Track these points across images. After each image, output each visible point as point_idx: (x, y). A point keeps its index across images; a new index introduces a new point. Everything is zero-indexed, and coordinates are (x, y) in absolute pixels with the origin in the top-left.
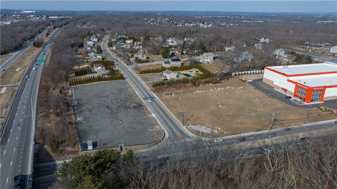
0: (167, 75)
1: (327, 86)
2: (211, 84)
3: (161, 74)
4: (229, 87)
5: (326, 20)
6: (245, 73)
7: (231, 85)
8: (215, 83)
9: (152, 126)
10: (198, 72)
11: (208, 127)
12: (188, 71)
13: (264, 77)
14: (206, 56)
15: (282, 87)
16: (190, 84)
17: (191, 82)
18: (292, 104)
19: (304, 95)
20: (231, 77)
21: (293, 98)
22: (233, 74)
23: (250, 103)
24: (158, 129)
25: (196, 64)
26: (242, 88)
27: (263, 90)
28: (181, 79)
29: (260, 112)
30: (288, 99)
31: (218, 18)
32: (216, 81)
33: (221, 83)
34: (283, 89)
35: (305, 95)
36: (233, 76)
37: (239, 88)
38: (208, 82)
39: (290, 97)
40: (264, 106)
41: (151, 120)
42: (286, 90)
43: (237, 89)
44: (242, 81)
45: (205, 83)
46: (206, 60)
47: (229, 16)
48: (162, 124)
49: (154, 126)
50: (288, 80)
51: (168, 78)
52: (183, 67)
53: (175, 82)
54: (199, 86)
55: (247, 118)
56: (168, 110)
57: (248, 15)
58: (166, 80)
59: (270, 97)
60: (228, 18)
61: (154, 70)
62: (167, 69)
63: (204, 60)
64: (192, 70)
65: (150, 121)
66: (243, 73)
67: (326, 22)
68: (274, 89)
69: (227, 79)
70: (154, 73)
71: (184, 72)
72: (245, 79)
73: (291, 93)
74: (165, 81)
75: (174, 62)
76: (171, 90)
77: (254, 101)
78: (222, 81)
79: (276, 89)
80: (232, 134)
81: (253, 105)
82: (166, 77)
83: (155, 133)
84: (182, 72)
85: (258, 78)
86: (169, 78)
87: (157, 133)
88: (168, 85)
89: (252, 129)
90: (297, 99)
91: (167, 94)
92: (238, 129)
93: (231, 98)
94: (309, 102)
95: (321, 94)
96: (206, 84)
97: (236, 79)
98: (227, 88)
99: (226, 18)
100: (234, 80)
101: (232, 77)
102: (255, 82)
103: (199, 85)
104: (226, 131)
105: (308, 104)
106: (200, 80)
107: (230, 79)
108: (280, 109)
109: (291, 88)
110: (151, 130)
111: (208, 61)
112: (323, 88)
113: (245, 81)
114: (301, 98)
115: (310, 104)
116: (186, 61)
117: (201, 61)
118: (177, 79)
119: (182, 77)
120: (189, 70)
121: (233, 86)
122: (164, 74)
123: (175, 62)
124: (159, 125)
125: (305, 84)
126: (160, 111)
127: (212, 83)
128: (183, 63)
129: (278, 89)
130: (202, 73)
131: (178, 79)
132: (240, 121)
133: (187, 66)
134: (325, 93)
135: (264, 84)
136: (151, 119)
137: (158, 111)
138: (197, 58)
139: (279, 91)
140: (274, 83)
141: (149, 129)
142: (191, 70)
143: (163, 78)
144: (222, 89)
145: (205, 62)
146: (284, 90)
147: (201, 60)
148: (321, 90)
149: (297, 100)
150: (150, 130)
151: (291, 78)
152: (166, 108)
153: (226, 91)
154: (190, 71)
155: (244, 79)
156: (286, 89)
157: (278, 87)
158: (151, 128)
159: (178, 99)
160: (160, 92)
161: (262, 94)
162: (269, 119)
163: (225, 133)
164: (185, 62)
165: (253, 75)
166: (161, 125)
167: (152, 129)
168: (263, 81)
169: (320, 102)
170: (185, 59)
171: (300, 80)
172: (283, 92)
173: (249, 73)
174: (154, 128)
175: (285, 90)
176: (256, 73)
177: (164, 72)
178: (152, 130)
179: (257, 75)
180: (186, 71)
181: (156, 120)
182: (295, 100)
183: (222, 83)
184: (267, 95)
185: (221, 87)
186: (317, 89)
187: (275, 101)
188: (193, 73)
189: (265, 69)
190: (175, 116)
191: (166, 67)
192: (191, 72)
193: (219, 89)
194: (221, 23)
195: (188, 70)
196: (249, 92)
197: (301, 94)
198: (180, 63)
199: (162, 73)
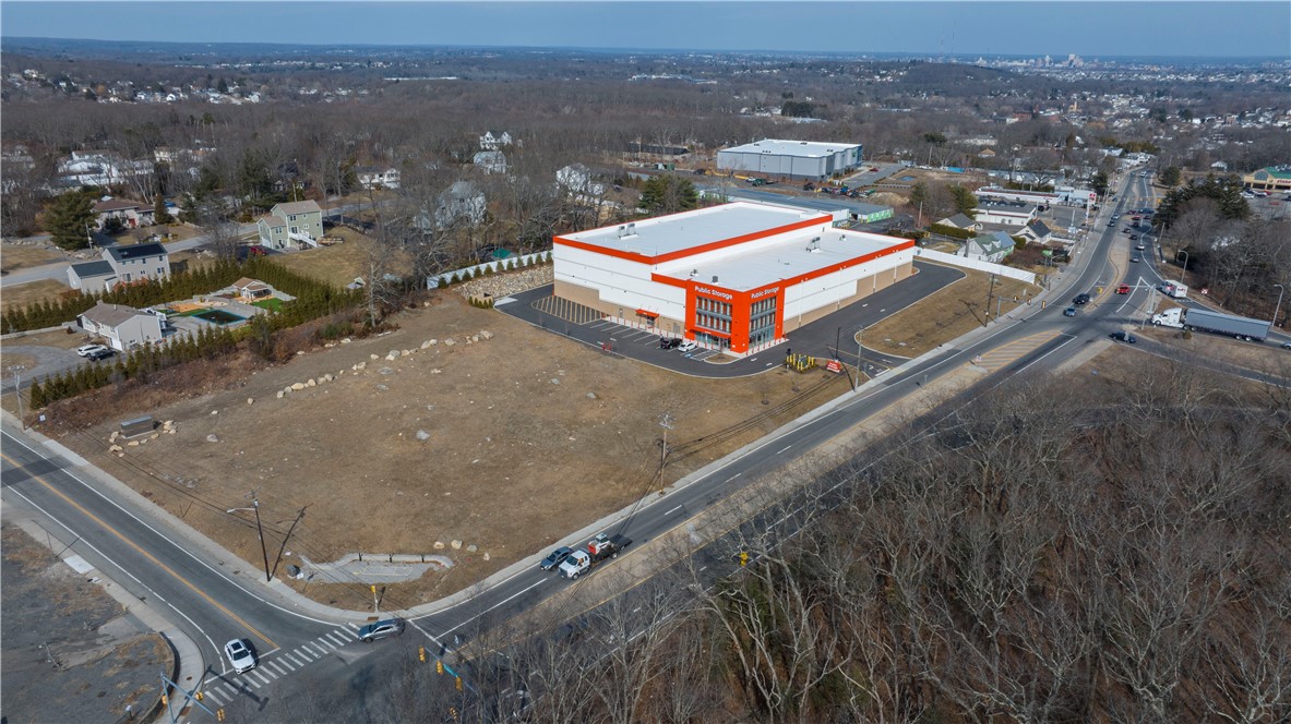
0: (105, 331)
1: (786, 278)
2: (346, 341)
3: (70, 331)
4: (433, 341)
5: (652, 71)
6: (478, 273)
7: (440, 332)
8: (364, 334)
9: (83, 633)
10: (266, 292)
11: (400, 552)
12: (212, 294)
13: (556, 276)
14: (287, 219)
15: (638, 307)
16: (244, 357)
17: (245, 343)
18: (693, 365)
19: (725, 326)
20: (427, 298)
21: (688, 344)
22: (433, 283)
23: (542, 394)
24: (129, 640)
25: (248, 261)
26: (486, 334)
27: (572, 331)
28: (191, 339)
29: (593, 422)
30: (672, 349)
31: (283, 70)
32: (369, 324)
33: (390, 327)
34: (640, 313)
35: (728, 324)
36: (432, 290)
37: (476, 339)
38: (334, 334)
39: (677, 342)
40: (601, 394)
41: (66, 596)
42: (652, 318)
43: (469, 342)
44: (477, 304)
45: (319, 338)
46: (291, 234)
47: (324, 59)
48: (142, 599)
49: (95, 628)
50: (656, 278)
51: (117, 345)
52: (184, 283)
53: (164, 360)
54: (295, 358)
55: (556, 463)
56: (160, 512)
57: (396, 55)
58: (110, 353)
59: (606, 354)
60: (322, 69)
61: (20, 313)
62: (100, 302)
63: (279, 236)
64: (233, 288)
65: (63, 605)
66: (471, 271)
67: (654, 77)
68: (608, 319)
69: (413, 306)
70: (27, 333)
71: (196, 303)
72: (486, 295)
73: (675, 324)
74: (104, 364)
75: (129, 263)
76: (148, 402)
77: (555, 381)
78: (394, 320)
79: (614, 320)
80: (520, 555)
81: (558, 401)
82: (100, 341)
83: (110, 672)
84: (184, 305)
85: (533, 286)
86: (124, 344)
87: (128, 663)
88: (127, 378)
89: (594, 508)
90: (702, 345)
91: (133, 430)
92: (536, 520)
93: (458, 387)
94: (746, 349)
95: (773, 310)
96: (323, 345)
97: (447, 303)
98: (424, 346)
99: (313, 67)
100: (443, 306)
101: (431, 294)
102: (528, 305)
103: (290, 356)
104: (486, 544)
105: (742, 356)
106: (289, 329)
107: (427, 304)
108: (660, 394)
109: (672, 305)
110: (83, 660)
111: (301, 241)
112: (777, 289)
113: (489, 306)
114: (715, 339)
115: (750, 353)
116: (192, 251)
117: (265, 243)
118: (169, 340)
119: (189, 329)
120: (220, 292)
121: (448, 333)
122: (89, 327)
123: (139, 261)
124: (127, 612)
125: (716, 284)
126: (114, 531)
127: (350, 333)
128: (177, 260)
129: (621, 316)
130: (286, 297)
131: (174, 342)
132: (529, 482)
133: (206, 273)
134: (785, 307)
135: (564, 305)
136: (64, 589)
137: (102, 532)
138: (244, 232)
139: (628, 324)
140: (602, 297)
141: (62, 656)
142: (227, 291)
143: (84, 350)
144: (406, 353)
145: (288, 245)
146: (645, 316)
147: (268, 238)
148: (773, 297)
149: (702, 350)
150: (75, 660)
151: (664, 269)
152: (147, 504)
153: (427, 361)
154: (224, 296)
155: (481, 298)
156: (652, 310)
157: (622, 310)
158: (76, 648)
159: (200, 442)
160: (86, 427)
161: (574, 349)
162: (638, 445)
163: (487, 557)
164: (187, 256)
165: (512, 275)
166: (137, 608)
167: (82, 648)
168: (557, 293)
169: (778, 343)
170: (187, 241)
171: (695, 272)
172: (642, 326)
173: (494, 270)
174: (99, 641)
175: (648, 318)
176: (521, 268)
177: (84, 320)
178: (91, 655)
179: (527, 274)
180: (207, 297)
181: (99, 592)
182: (698, 350)
183: (397, 327)
184: (595, 349)
185: (399, 345)
186: (761, 294)
187: (630, 365)
188: (244, 300)
189: (555, 245)
190: (210, 534)
191: (92, 293)
192: (232, 296)
193: (391, 357)
194: (300, 87)
195: (215, 290)
196: (521, 349)
197: (712, 323)
198: (166, 262)
199: (73, 325)
